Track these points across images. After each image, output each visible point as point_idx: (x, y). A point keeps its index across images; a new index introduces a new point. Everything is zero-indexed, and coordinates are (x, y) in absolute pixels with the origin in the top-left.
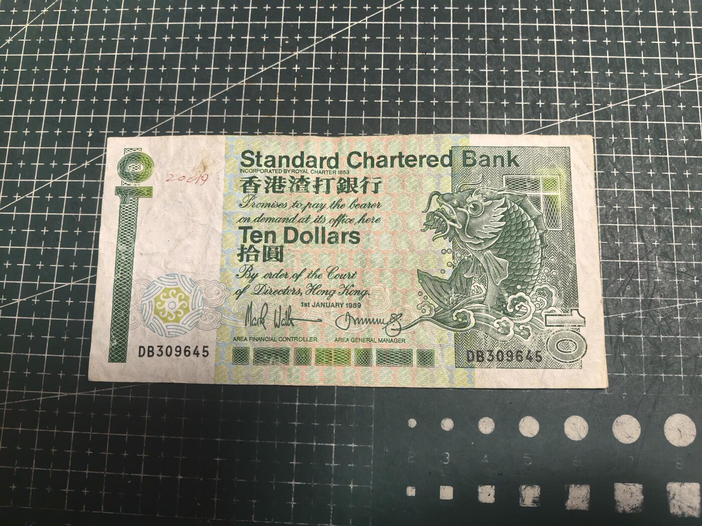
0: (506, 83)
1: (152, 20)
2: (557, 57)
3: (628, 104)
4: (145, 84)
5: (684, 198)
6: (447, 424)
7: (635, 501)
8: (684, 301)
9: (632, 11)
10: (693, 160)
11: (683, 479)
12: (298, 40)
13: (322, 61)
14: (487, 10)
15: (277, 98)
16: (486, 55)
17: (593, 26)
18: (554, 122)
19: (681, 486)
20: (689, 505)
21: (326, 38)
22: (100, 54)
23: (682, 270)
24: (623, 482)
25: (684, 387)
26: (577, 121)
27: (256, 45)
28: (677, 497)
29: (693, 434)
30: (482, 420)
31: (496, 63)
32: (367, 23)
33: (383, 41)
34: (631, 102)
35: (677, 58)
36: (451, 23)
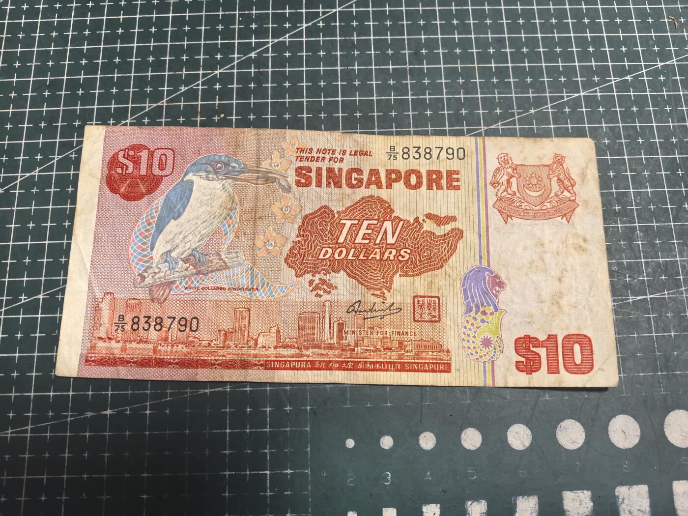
0: (428, 93)
1: (69, 44)
2: (478, 67)
3: (549, 108)
4: (61, 108)
5: (610, 198)
6: (387, 442)
7: (585, 509)
8: (619, 299)
9: (547, 20)
10: (616, 160)
11: (631, 482)
12: (219, 59)
13: (244, 79)
14: (407, 24)
15: (199, 116)
16: (408, 66)
17: (511, 36)
18: (478, 129)
19: (629, 489)
20: (639, 509)
21: (247, 57)
22: (15, 80)
23: (613, 269)
24: (571, 490)
25: (625, 387)
26: (500, 127)
27: (176, 65)
28: (626, 502)
29: (637, 434)
30: (422, 436)
31: (417, 74)
32: (287, 40)
33: (304, 57)
34: (552, 107)
35: (593, 64)
36: (372, 37)
